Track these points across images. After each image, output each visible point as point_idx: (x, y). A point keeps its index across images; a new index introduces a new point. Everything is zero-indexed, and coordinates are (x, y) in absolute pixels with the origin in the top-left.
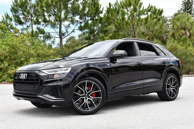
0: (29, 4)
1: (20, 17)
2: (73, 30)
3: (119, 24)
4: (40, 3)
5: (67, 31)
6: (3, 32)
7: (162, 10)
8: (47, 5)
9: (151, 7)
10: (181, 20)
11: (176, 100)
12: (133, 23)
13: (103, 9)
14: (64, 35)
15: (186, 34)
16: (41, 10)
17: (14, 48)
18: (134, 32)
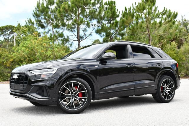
0: (51, 9)
1: (42, 21)
2: (91, 33)
3: (133, 28)
4: (58, 9)
5: (85, 35)
6: (26, 35)
7: (177, 13)
8: (65, 10)
9: (166, 11)
11: (171, 102)
13: (119, 13)
14: (82, 38)
16: (59, 14)
17: (33, 50)
18: (149, 35)
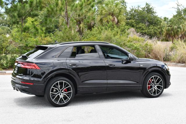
3: (52, 9)
10: (109, 6)
12: (67, 9)
15: (114, 20)
18: (67, 19)
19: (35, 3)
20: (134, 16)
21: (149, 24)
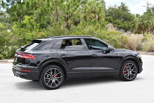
2: (2, 12)
12: (57, 9)
18: (57, 17)
19: (31, 3)
20: (112, 14)
21: (124, 19)
